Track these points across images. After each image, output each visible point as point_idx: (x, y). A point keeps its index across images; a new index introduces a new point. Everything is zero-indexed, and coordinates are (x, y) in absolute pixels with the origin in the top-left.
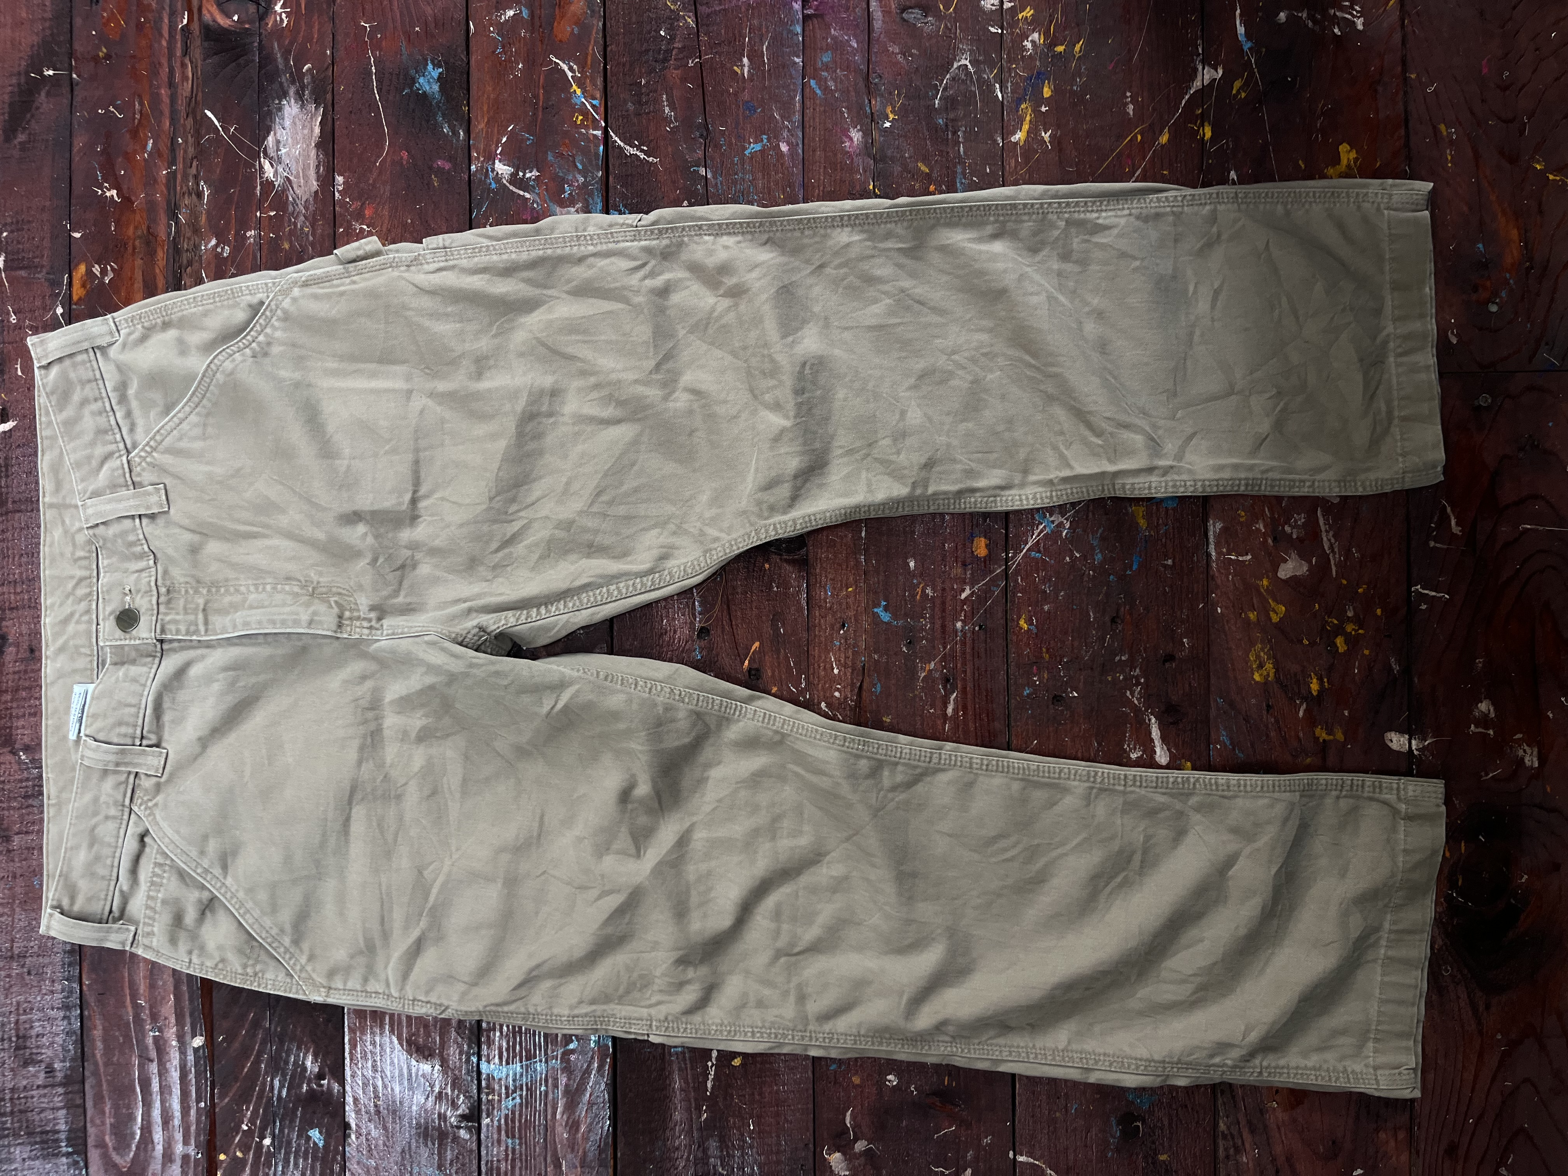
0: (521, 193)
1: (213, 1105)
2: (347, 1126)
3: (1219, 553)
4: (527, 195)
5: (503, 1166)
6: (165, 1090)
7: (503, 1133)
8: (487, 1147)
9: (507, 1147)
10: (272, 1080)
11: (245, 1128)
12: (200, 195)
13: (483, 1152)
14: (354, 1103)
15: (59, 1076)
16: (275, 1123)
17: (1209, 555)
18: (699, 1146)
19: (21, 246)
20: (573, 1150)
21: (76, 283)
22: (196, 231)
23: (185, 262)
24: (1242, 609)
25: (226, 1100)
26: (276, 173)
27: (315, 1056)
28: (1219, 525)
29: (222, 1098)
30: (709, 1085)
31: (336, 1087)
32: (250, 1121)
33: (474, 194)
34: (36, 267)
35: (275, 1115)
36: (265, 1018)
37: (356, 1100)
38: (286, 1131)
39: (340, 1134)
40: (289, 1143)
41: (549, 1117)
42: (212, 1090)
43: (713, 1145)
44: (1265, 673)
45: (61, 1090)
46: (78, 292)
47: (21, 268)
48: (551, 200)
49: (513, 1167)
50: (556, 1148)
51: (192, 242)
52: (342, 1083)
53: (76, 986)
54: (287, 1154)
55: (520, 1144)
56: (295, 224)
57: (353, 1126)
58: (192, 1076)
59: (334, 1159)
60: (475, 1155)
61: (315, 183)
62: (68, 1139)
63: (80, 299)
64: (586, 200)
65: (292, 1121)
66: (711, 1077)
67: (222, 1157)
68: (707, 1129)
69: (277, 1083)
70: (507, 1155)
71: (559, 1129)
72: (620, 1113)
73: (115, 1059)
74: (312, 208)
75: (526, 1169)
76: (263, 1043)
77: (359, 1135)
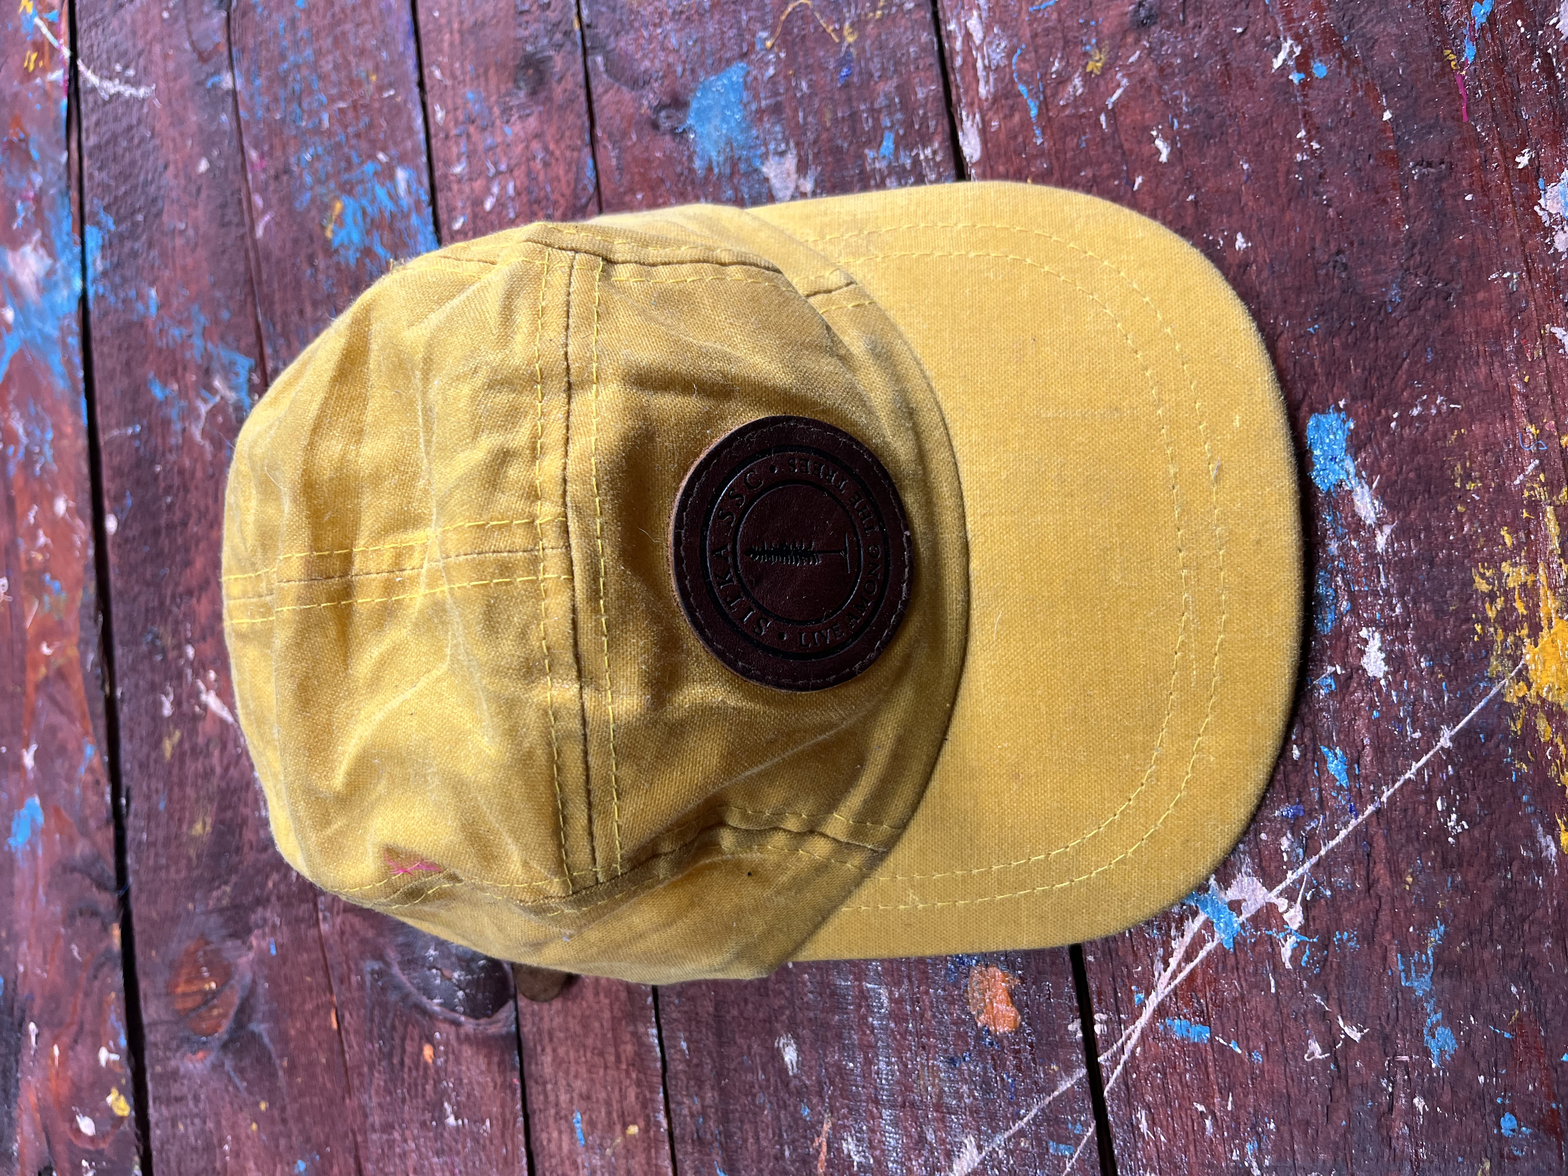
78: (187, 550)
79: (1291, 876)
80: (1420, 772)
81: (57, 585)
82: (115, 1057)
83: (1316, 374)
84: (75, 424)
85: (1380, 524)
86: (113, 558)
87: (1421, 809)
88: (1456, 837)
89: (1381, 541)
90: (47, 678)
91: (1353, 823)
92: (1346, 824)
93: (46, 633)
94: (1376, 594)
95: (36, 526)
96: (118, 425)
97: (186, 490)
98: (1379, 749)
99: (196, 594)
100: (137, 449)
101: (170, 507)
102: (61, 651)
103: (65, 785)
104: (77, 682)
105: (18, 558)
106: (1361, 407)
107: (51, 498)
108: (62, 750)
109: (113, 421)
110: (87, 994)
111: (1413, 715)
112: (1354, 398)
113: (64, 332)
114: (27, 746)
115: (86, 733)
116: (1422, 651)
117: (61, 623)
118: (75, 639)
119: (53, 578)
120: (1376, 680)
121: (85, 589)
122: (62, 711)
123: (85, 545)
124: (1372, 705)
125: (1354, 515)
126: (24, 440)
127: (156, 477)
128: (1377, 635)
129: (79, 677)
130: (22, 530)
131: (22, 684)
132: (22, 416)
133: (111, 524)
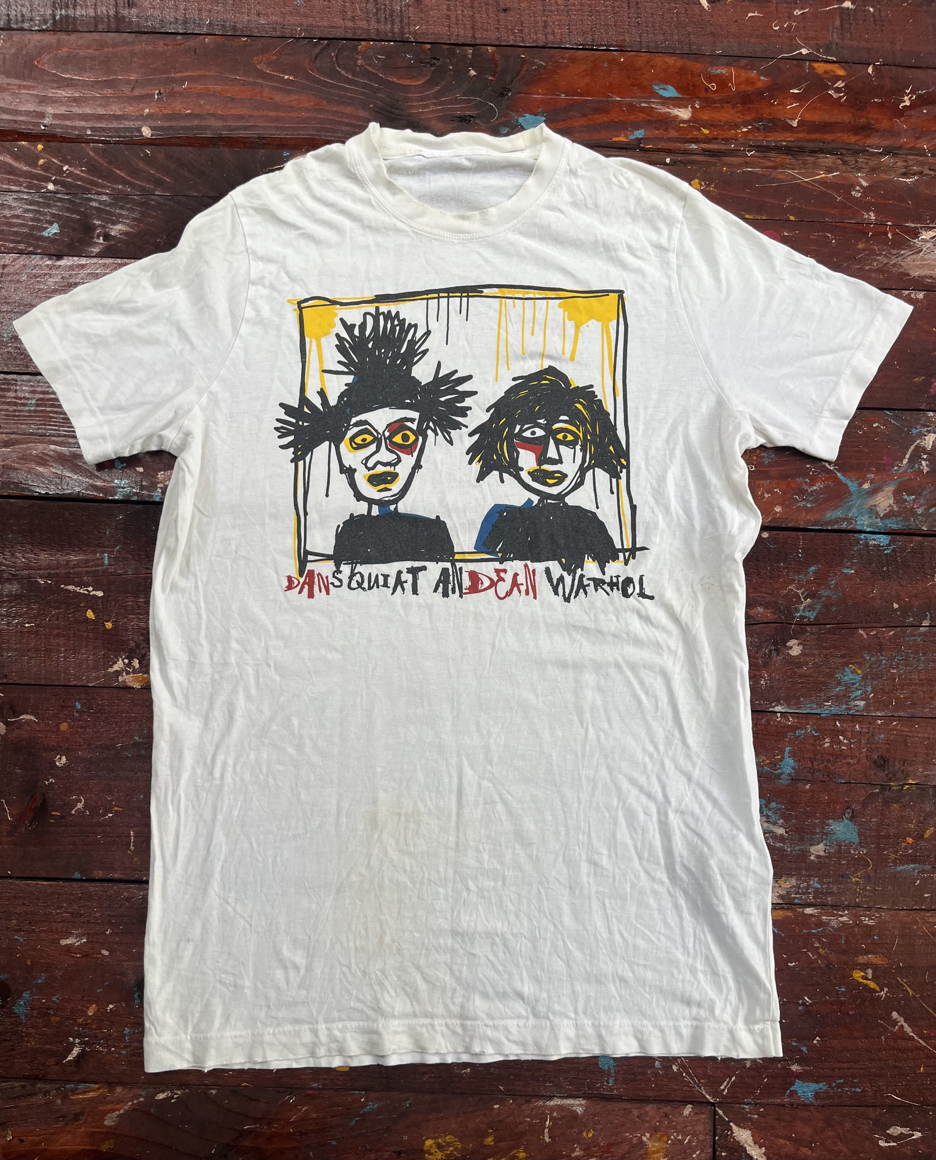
0: (907, 456)
1: (88, 142)
2: (59, 257)
3: (552, 1109)
4: (905, 461)
5: (11, 394)
6: (106, 101)
7: (41, 396)
8: (30, 381)
9: (28, 399)
10: (107, 194)
11: (65, 169)
12: (905, 175)
13: (25, 377)
14: (80, 265)
15: (125, 12)
16: (67, 194)
17: (551, 1098)
18: (13, 575)
19: (861, 22)
20: (20, 459)
21: (829, 67)
22: (873, 170)
23: (847, 159)
24: (496, 1130)
25: (91, 153)
26: (925, 241)
27: (126, 234)
28: (580, 1110)
29: (95, 150)
30: (71, 588)
31: (96, 250)
32: (71, 172)
33: (906, 412)
34: (842, 34)
35: (75, 195)
36: (163, 191)
37: (83, 266)
38: (59, 204)
39: (53, 251)
40: (48, 206)
41: (53, 438)
42: (102, 142)
43: (14, 588)
44: (432, 1151)
45: (112, 12)
46: (820, 68)
47: (842, 22)
48: (900, 483)
49: (9, 404)
50: (23, 443)
51: (864, 165)
52: (99, 255)
53: (205, 30)
54: (38, 204)
55: (29, 411)
56: (880, 255)
57: (58, 263)
58: (115, 125)
59: (30, 245)
60: (24, 370)
61: (916, 274)
62: (67, 16)
63: (814, 69)
64: (899, 515)
65: (68, 210)
66: (78, 589)
67: (40, 147)
68: (30, 584)
69: (104, 198)
70: (21, 399)
71: (41, 447)
72: (51, 503)
73: (136, 59)
74: (894, 270)
75: (7, 415)
76: (142, 189)
77: (50, 267)
84: (810, 521)
95: (773, 493)
96: (804, 544)
100: (792, 554)
107: (782, 504)
109: (806, 542)
113: (850, 519)
126: (810, 490)
127: (779, 562)
130: (773, 483)
132: (821, 489)
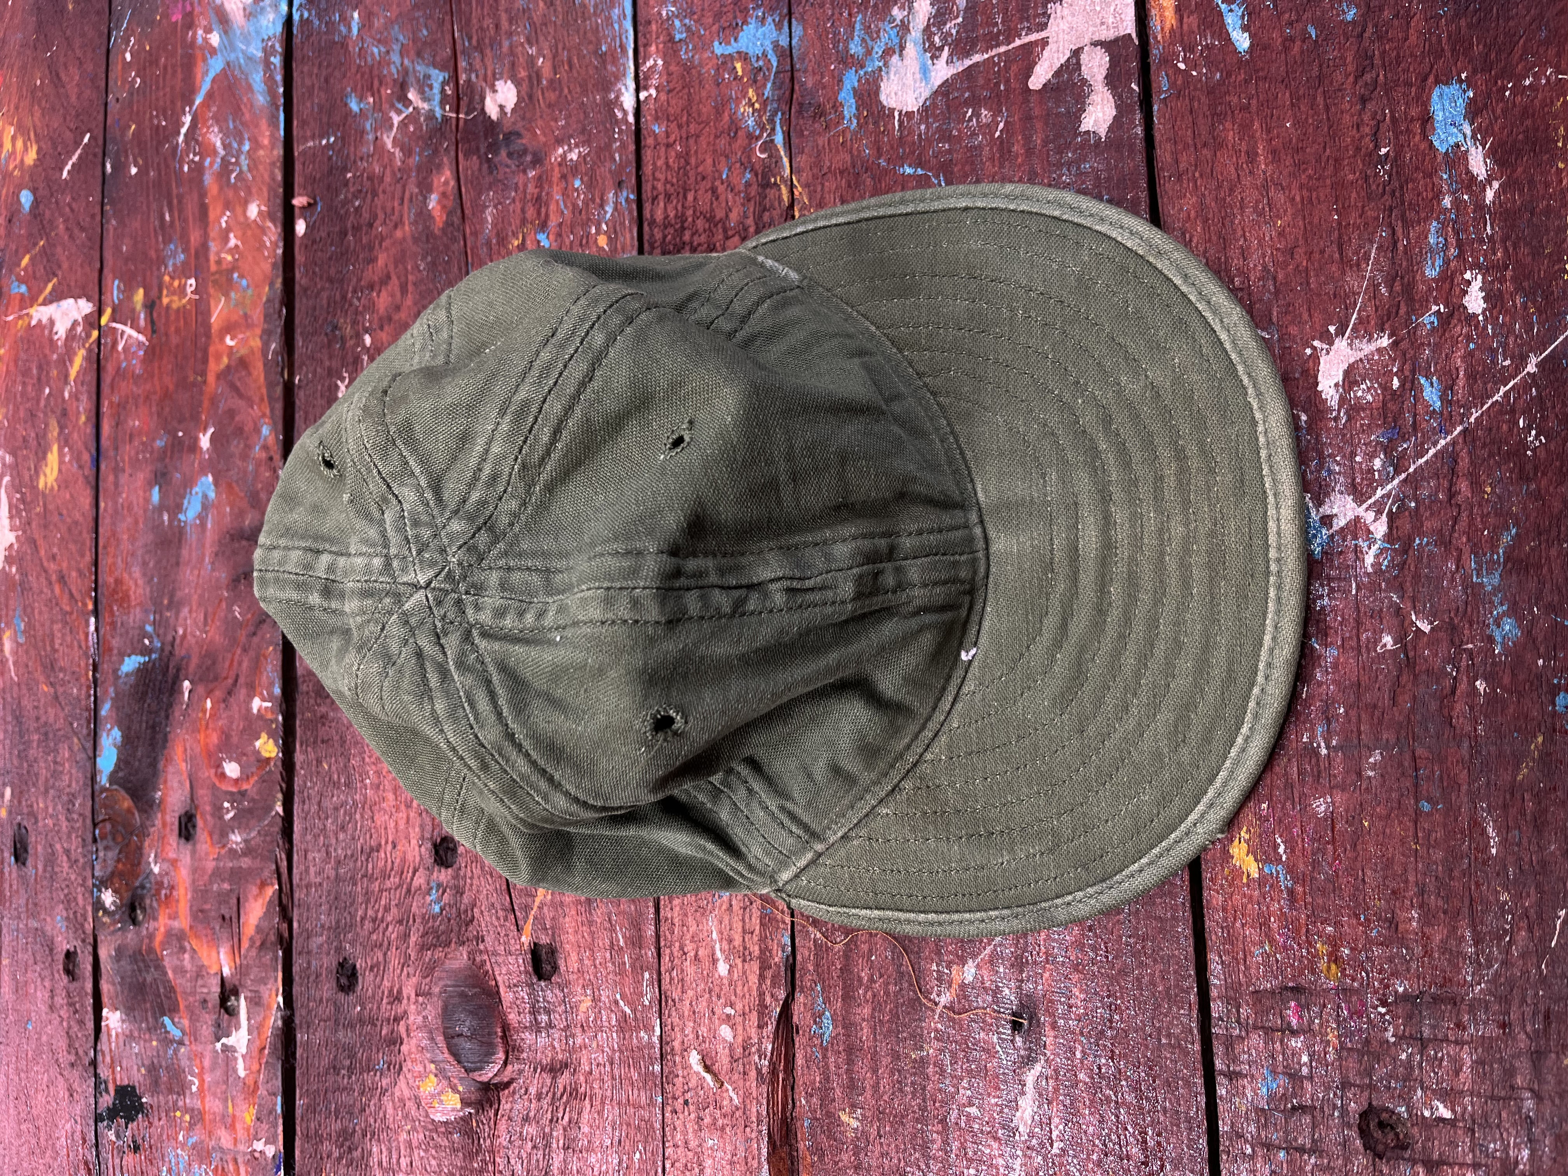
78: (371, 249)
79: (1379, 493)
80: (1507, 395)
81: (244, 282)
82: (269, 704)
83: (1443, 50)
84: (272, 136)
85: (1489, 180)
86: (299, 257)
87: (1505, 427)
88: (1534, 450)
89: (1490, 195)
90: (228, 367)
91: (1443, 442)
92: (1435, 444)
93: (229, 328)
94: (1482, 241)
95: (228, 230)
96: (313, 138)
97: (375, 194)
98: (1471, 376)
99: (377, 288)
100: (330, 158)
101: (357, 209)
102: (244, 341)
103: (239, 463)
104: (258, 370)
105: (207, 260)
106: (1480, 78)
107: (245, 204)
108: (239, 431)
109: (309, 133)
110: (245, 650)
111: (1505, 346)
112: (1475, 71)
113: (268, 52)
114: (205, 431)
115: (264, 415)
116: (1519, 289)
117: (246, 316)
118: (258, 331)
119: (241, 276)
120: (1475, 316)
121: (272, 284)
122: (241, 396)
123: (275, 245)
124: (1469, 338)
125: (1468, 172)
126: (222, 152)
127: (346, 183)
128: (1480, 277)
129: (260, 365)
130: (213, 234)
131: (203, 373)
132: (220, 131)
133: (300, 227)
